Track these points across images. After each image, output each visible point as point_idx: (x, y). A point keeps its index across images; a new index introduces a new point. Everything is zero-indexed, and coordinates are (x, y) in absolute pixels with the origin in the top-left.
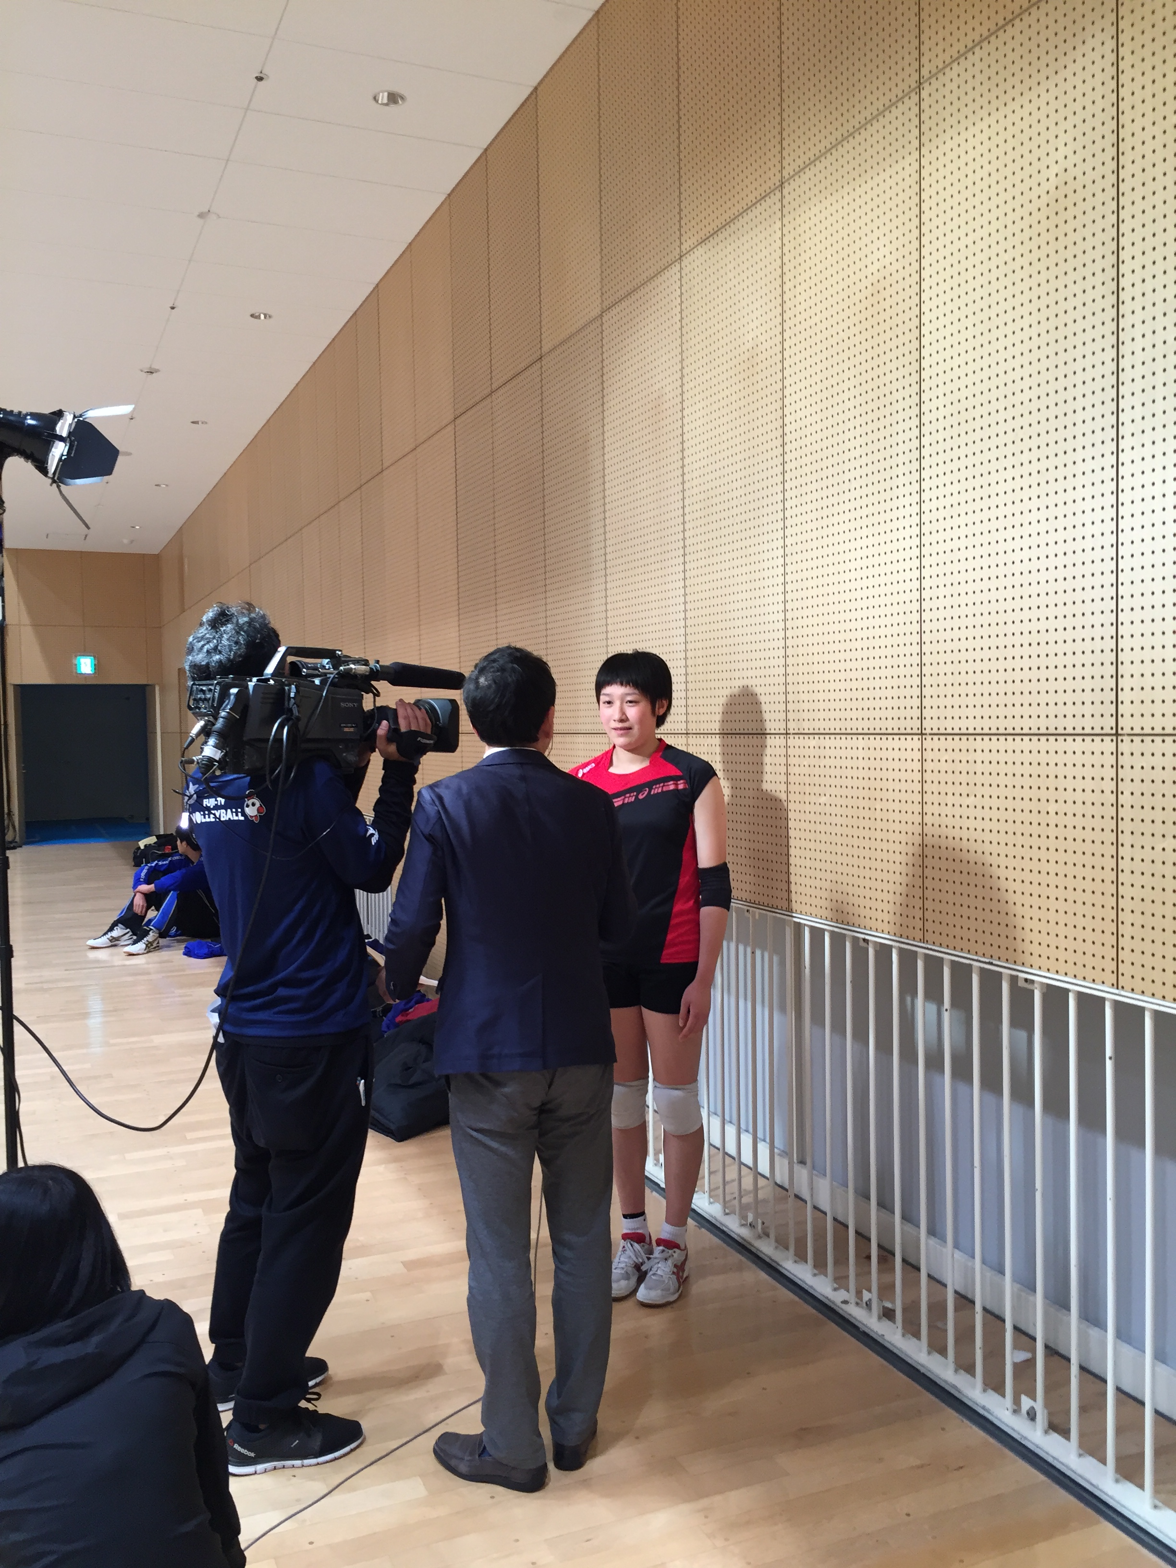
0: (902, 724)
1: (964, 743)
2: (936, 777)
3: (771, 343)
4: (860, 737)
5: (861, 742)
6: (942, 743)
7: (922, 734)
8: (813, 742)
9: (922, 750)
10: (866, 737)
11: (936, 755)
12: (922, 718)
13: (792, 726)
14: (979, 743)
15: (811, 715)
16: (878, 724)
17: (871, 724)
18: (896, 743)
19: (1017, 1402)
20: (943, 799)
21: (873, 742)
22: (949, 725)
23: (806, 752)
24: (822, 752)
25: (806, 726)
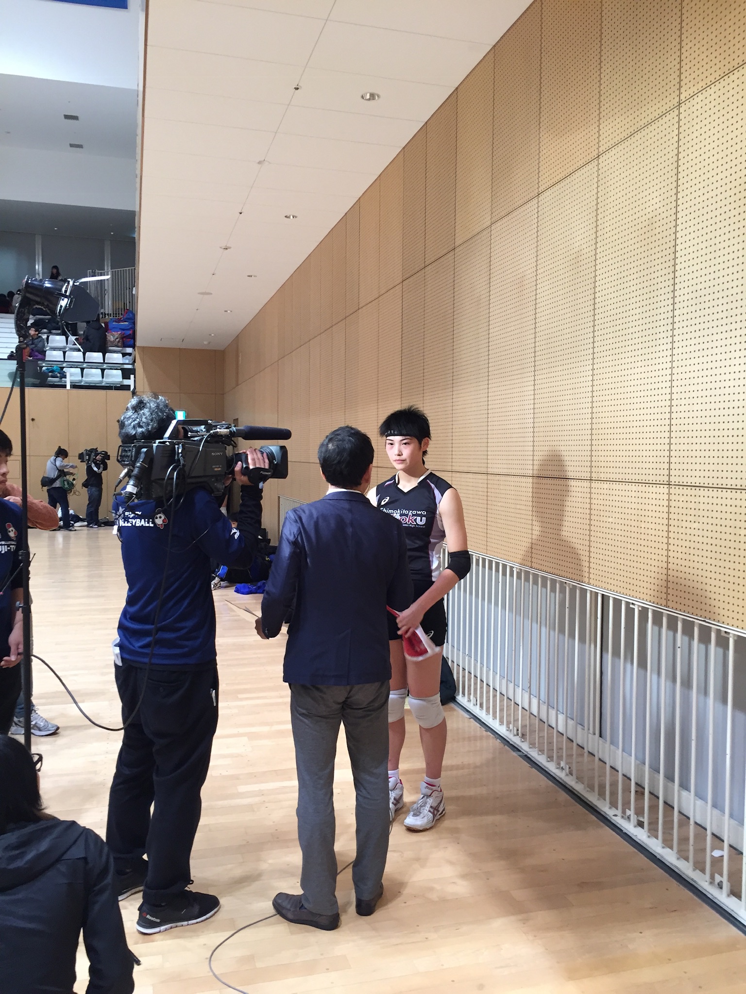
0: (658, 478)
1: (693, 492)
2: (676, 510)
3: (589, 249)
4: (634, 484)
5: (634, 487)
6: (681, 491)
7: (669, 484)
8: (606, 485)
9: (669, 494)
10: (637, 484)
11: (677, 498)
12: (669, 475)
13: (594, 475)
14: (702, 492)
15: (605, 470)
16: (644, 477)
17: (640, 477)
18: (654, 489)
19: (712, 877)
20: (680, 524)
21: (641, 488)
22: (685, 480)
23: (602, 491)
24: (611, 492)
25: (603, 476)
